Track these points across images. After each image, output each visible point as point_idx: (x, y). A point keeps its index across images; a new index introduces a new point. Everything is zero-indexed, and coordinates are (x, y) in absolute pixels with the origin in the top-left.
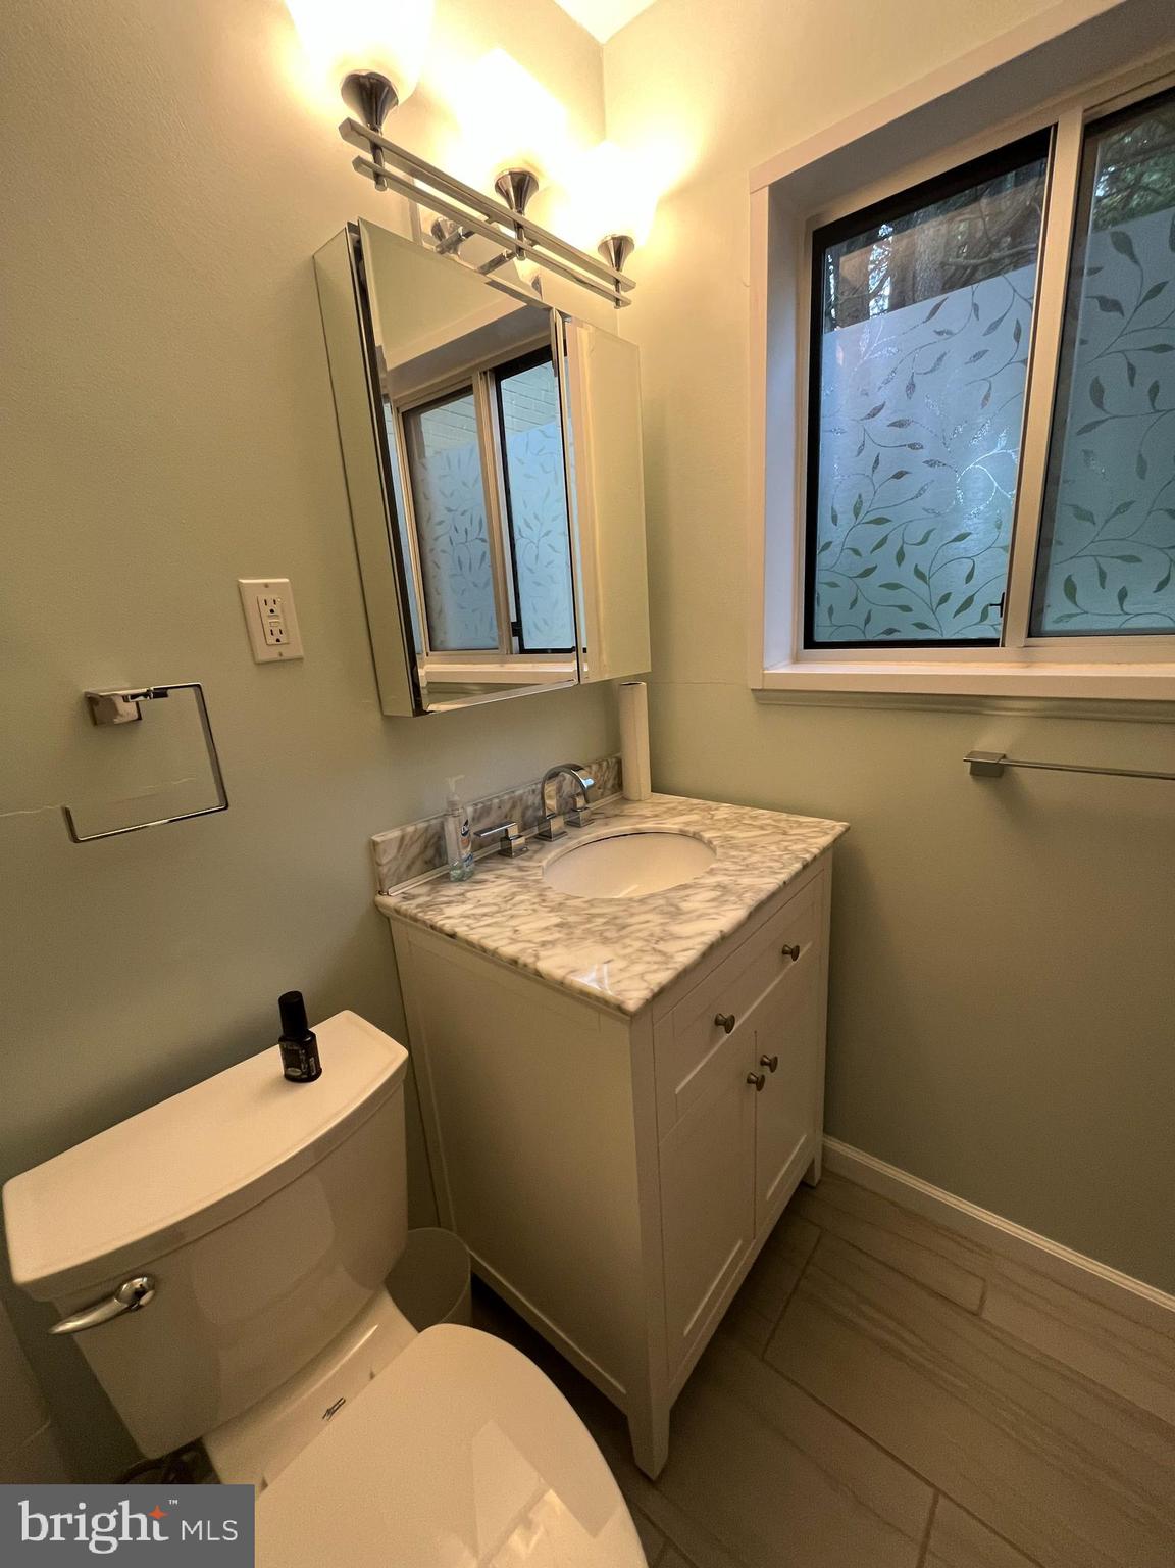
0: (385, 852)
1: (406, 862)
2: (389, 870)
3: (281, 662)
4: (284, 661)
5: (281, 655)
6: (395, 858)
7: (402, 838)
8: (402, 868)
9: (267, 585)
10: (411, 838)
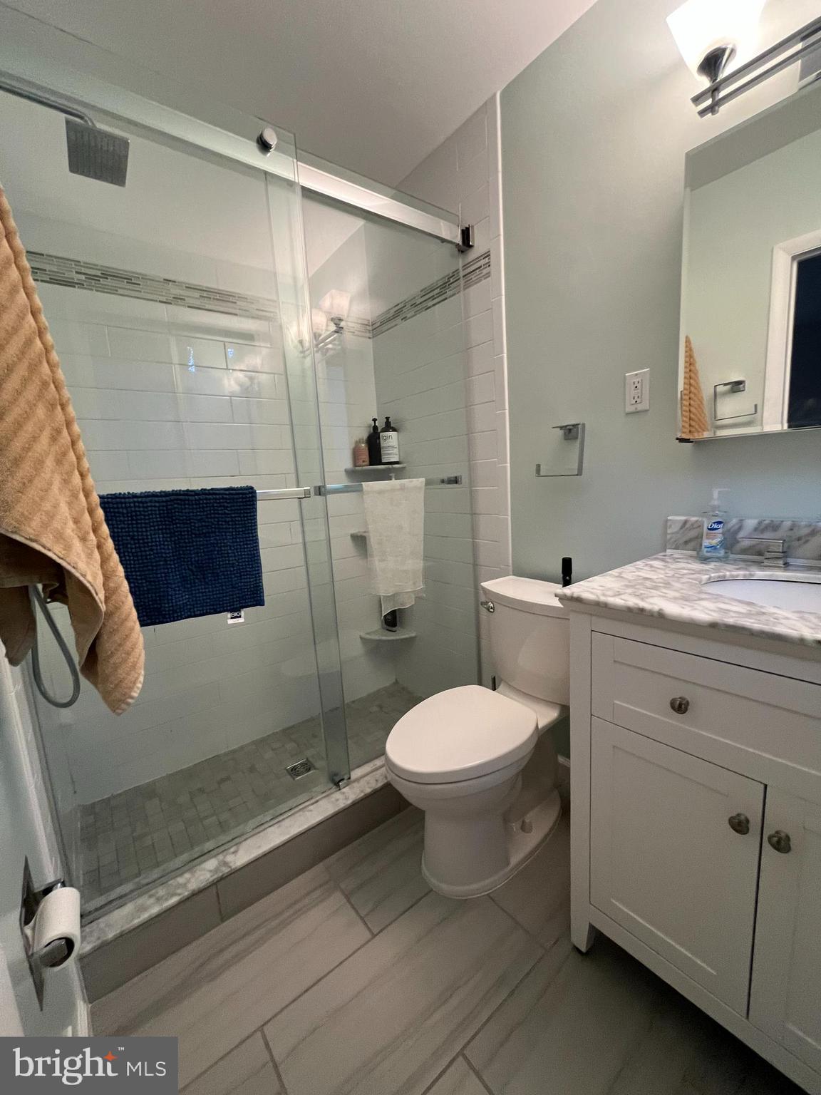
0: (670, 526)
1: (685, 539)
2: (671, 538)
3: (636, 413)
4: (638, 412)
5: (636, 409)
6: (677, 533)
7: (686, 522)
8: (681, 541)
9: (636, 375)
10: (692, 525)
